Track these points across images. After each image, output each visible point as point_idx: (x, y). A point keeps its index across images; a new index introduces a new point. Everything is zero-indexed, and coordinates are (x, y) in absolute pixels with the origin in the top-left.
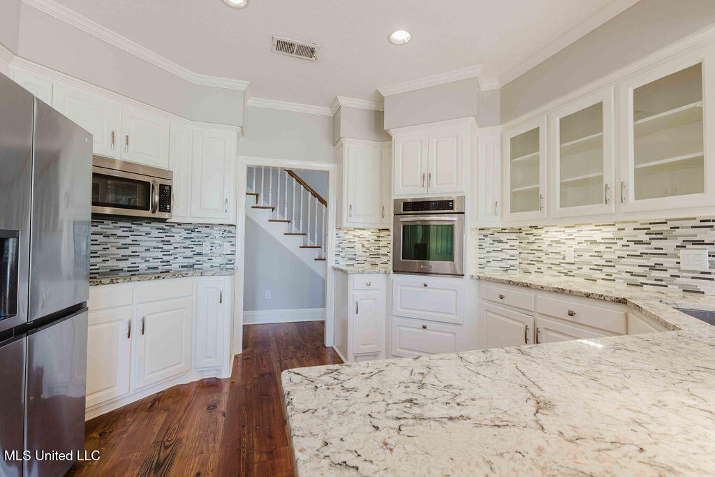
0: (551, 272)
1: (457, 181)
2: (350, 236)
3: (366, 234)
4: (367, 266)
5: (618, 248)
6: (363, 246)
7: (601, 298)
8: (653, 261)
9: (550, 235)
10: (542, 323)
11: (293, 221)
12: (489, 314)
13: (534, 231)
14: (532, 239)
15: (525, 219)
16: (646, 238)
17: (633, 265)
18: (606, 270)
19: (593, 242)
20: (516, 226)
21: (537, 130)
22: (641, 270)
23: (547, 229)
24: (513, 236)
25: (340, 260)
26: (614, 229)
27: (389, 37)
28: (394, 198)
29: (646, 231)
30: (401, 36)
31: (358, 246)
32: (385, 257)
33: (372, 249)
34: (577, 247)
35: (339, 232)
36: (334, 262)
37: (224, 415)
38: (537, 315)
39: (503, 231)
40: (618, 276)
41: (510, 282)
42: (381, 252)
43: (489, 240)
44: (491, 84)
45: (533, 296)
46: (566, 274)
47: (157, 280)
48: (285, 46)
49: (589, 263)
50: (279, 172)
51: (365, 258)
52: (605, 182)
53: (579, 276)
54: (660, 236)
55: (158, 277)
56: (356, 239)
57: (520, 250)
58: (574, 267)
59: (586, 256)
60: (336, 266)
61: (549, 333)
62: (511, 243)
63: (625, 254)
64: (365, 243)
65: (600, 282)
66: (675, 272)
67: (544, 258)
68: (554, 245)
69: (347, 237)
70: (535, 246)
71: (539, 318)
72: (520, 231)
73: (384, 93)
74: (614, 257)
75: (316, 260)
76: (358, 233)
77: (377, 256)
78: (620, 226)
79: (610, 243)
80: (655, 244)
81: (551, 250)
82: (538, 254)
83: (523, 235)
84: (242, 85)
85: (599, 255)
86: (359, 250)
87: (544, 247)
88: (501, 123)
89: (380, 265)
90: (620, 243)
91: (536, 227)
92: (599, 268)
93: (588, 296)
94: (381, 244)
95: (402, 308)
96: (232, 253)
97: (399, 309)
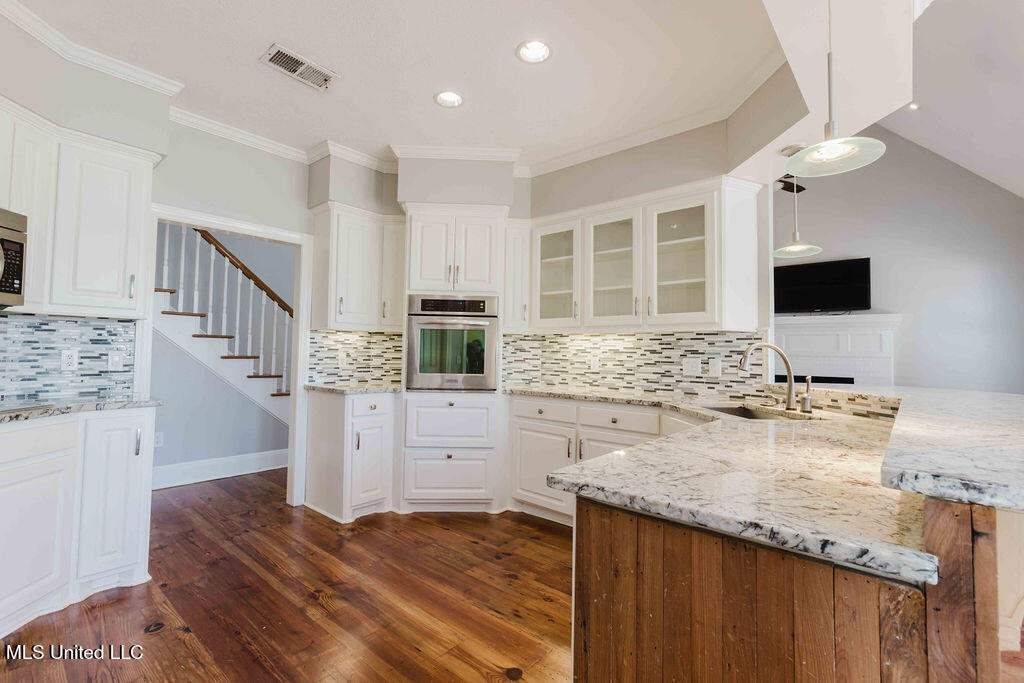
0: (575, 383)
1: (490, 279)
2: (330, 341)
3: (353, 338)
4: (353, 383)
5: (637, 359)
6: (348, 355)
7: (640, 403)
8: (663, 368)
9: (576, 344)
10: (585, 433)
11: (210, 316)
12: (524, 432)
13: (559, 339)
14: (556, 347)
15: (549, 326)
16: (658, 348)
17: (648, 373)
18: (627, 378)
19: (617, 352)
20: (540, 333)
21: (570, 233)
22: (654, 377)
23: (573, 337)
24: (536, 344)
25: (316, 376)
26: (634, 339)
27: (435, 97)
28: (408, 292)
29: (659, 342)
30: (450, 97)
31: (342, 355)
32: (377, 371)
33: (360, 359)
34: (602, 356)
35: (313, 335)
36: (308, 379)
37: (187, 630)
38: (579, 426)
39: (525, 338)
40: (637, 384)
41: (550, 395)
42: (372, 363)
43: (510, 348)
44: (523, 172)
45: (575, 407)
46: (591, 384)
47: (15, 423)
48: (286, 61)
49: (613, 372)
50: (184, 232)
51: (350, 373)
52: (634, 296)
53: (603, 385)
54: (669, 346)
55: (17, 417)
56: (339, 346)
57: (543, 360)
58: (599, 376)
59: (610, 365)
60: (312, 384)
61: (592, 443)
62: (534, 351)
63: (642, 362)
64: (351, 351)
65: (622, 390)
66: (679, 378)
67: (569, 368)
68: (580, 354)
69: (326, 342)
70: (559, 356)
71: (581, 429)
72: (543, 338)
73: (398, 152)
74: (633, 365)
75: (249, 377)
76: (341, 337)
77: (367, 369)
78: (638, 336)
79: (630, 353)
80: (666, 353)
81: (576, 359)
82: (562, 364)
83: (547, 343)
84: (174, 87)
85: (621, 364)
86: (342, 361)
87: (569, 356)
88: (532, 217)
89: (371, 382)
90: (639, 352)
91: (561, 336)
92: (621, 376)
93: (629, 402)
94: (373, 352)
95: (418, 435)
96: (127, 369)
97: (415, 438)
